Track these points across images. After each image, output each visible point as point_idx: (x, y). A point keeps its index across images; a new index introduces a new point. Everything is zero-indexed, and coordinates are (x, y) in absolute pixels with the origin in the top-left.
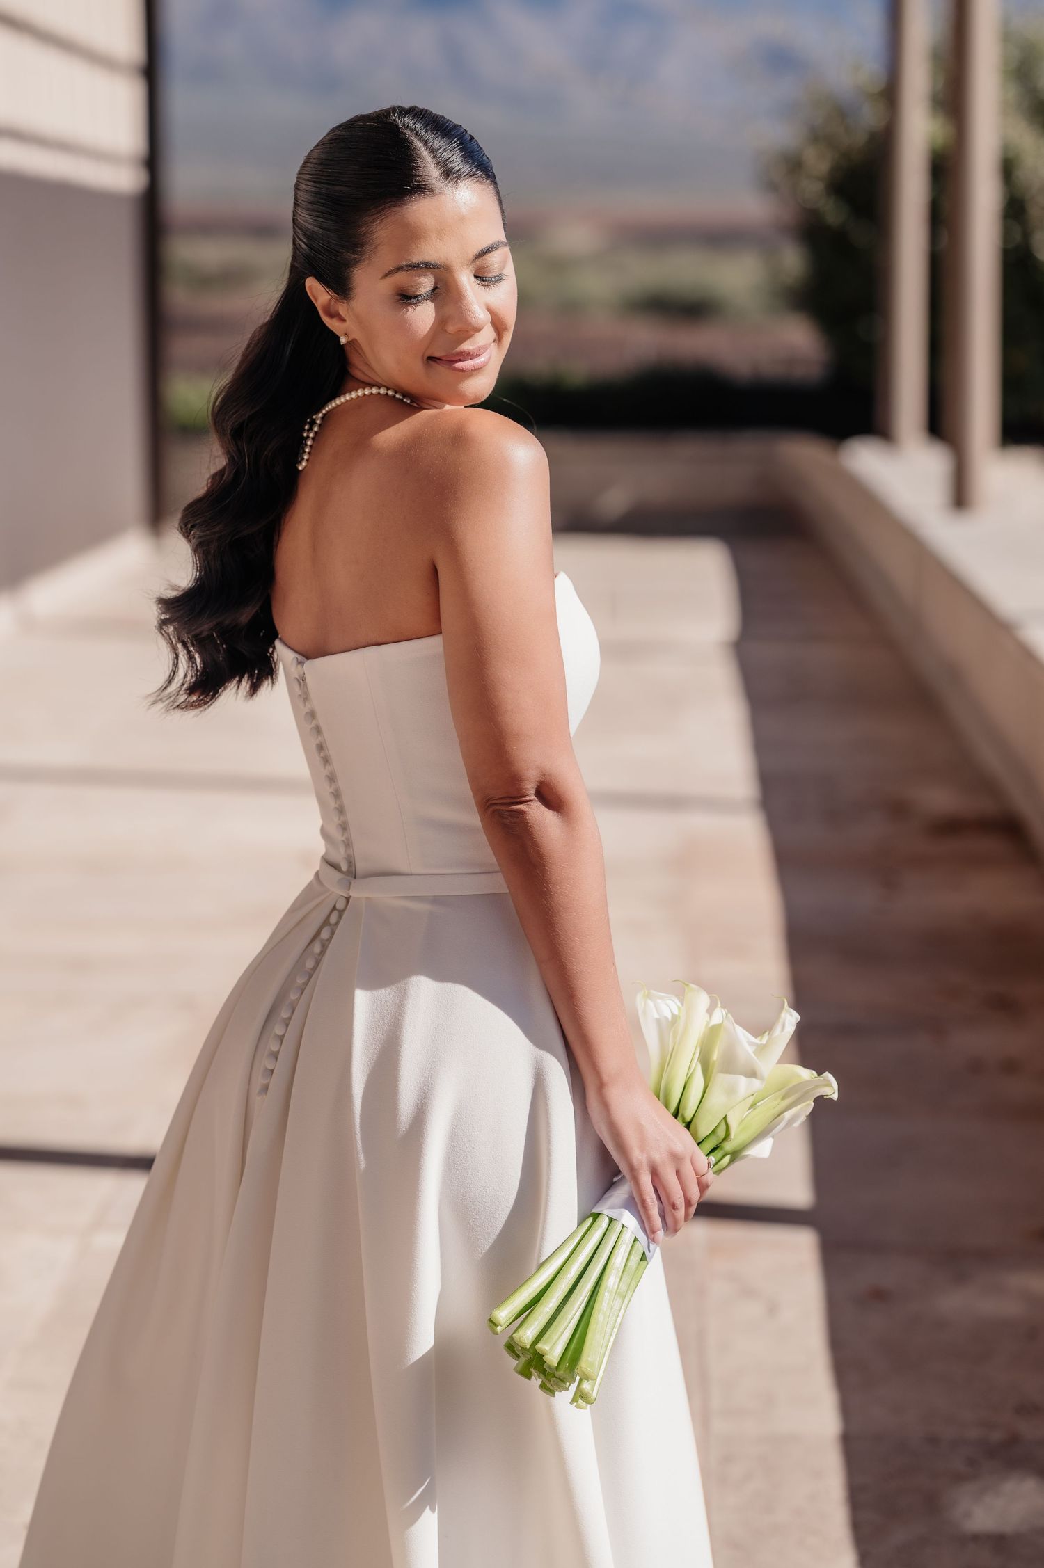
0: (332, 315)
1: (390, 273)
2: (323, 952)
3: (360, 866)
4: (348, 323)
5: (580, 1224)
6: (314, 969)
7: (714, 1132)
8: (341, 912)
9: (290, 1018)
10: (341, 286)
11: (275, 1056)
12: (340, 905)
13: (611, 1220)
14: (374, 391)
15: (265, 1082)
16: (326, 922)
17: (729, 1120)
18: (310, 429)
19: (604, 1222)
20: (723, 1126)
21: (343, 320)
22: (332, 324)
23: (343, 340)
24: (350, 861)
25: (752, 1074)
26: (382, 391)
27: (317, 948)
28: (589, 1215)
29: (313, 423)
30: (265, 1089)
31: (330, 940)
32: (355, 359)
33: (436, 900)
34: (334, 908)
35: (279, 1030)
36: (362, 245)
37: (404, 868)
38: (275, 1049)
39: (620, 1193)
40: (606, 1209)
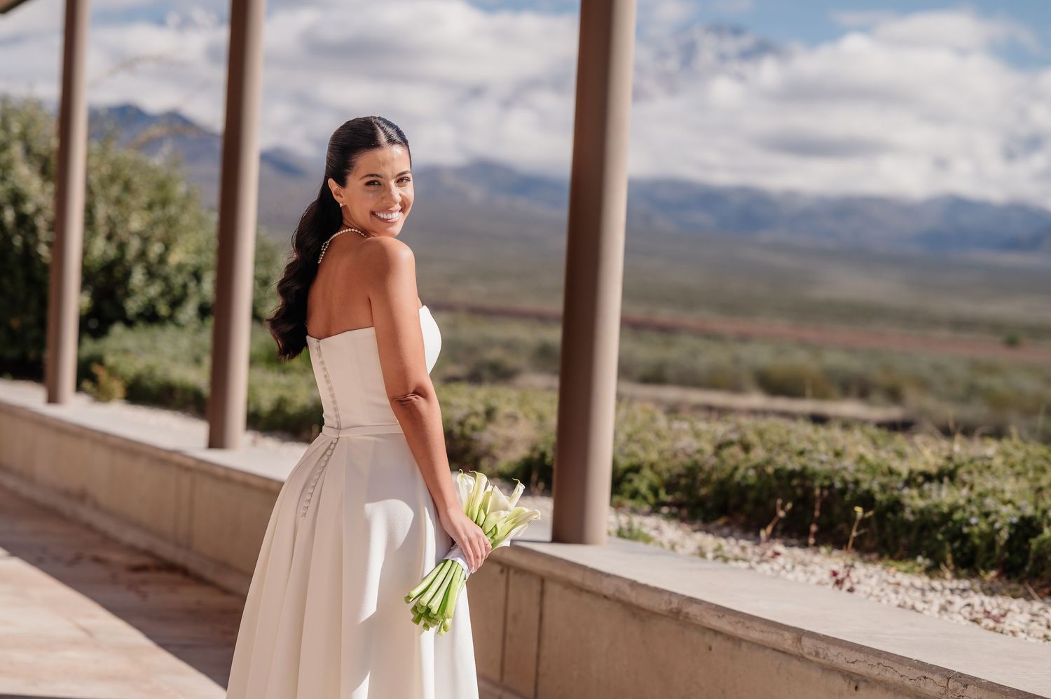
0: (338, 195)
1: (363, 178)
2: (328, 460)
3: (343, 425)
4: (344, 198)
5: (437, 566)
6: (325, 467)
7: (491, 531)
8: (335, 444)
9: (315, 486)
10: (342, 182)
11: (309, 501)
12: (335, 441)
13: (453, 561)
14: (350, 230)
15: (305, 512)
16: (329, 448)
17: (497, 526)
18: (324, 247)
19: (449, 563)
20: (494, 529)
21: (341, 196)
22: (337, 198)
23: (341, 205)
24: (339, 424)
25: (506, 509)
26: (353, 230)
27: (325, 458)
28: (441, 561)
29: (326, 244)
30: (305, 515)
31: (331, 455)
32: (345, 216)
33: (377, 436)
34: (332, 443)
35: (310, 491)
36: (353, 166)
37: (364, 423)
38: (309, 498)
39: (456, 552)
40: (450, 557)
